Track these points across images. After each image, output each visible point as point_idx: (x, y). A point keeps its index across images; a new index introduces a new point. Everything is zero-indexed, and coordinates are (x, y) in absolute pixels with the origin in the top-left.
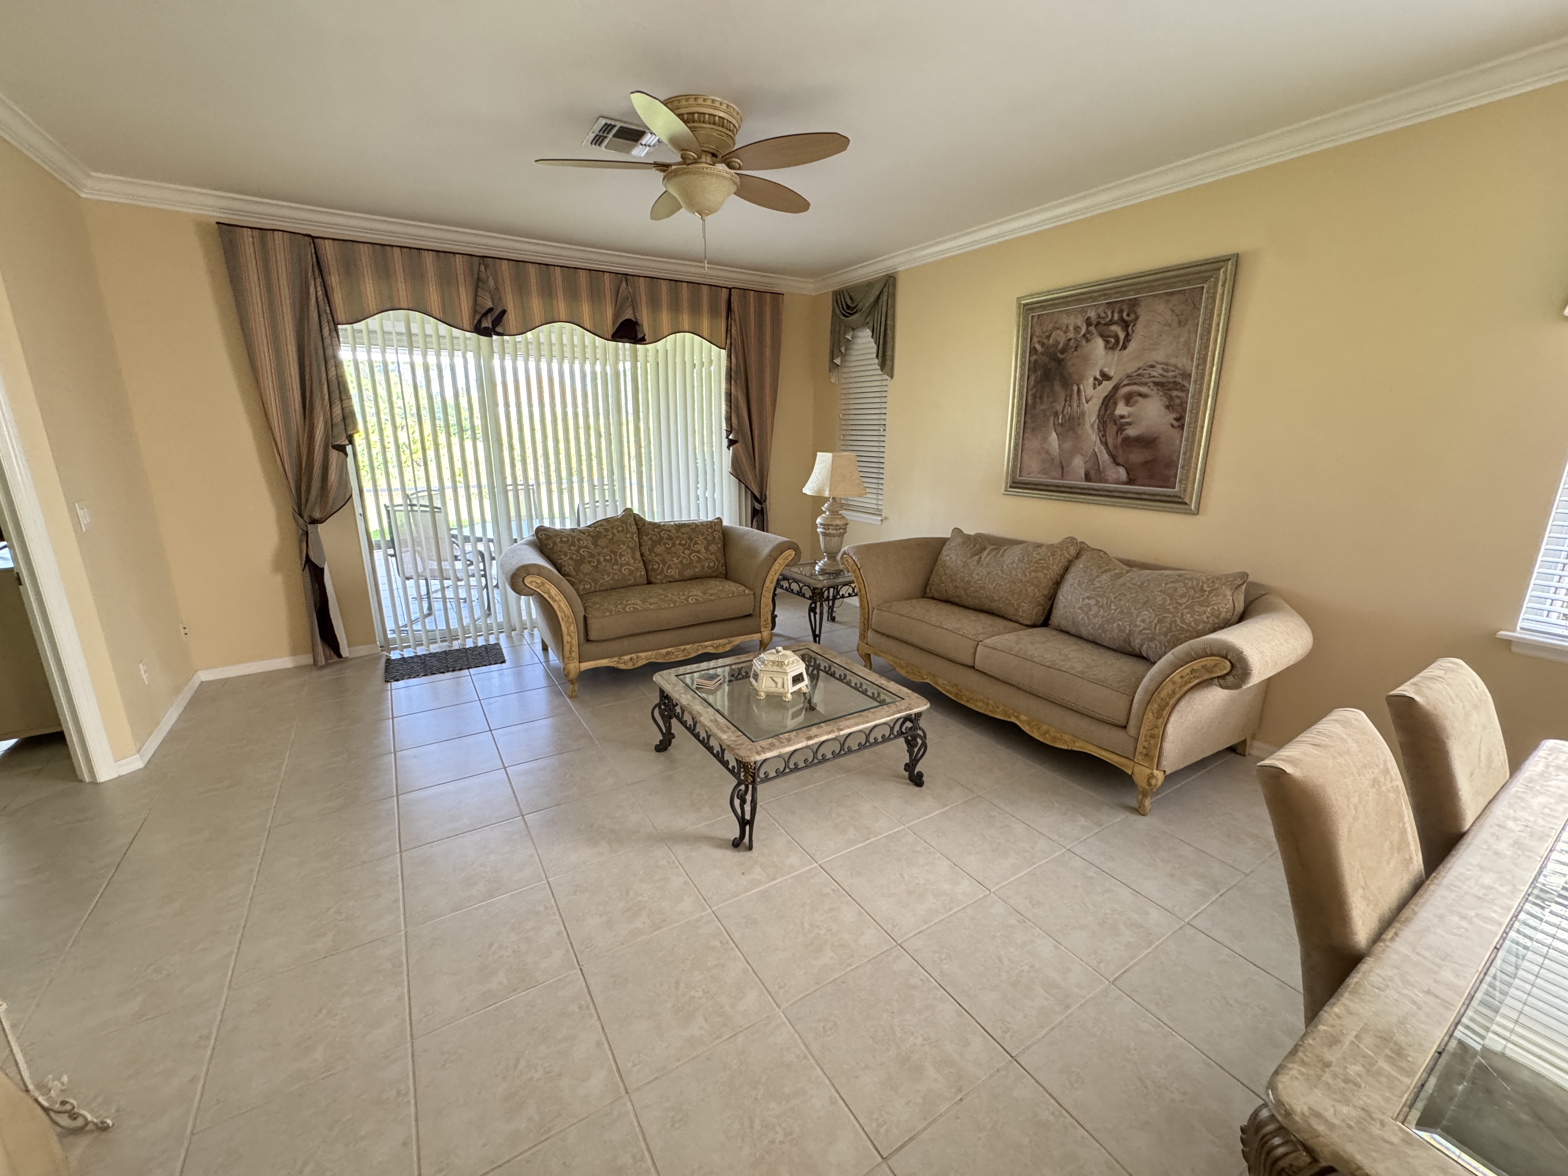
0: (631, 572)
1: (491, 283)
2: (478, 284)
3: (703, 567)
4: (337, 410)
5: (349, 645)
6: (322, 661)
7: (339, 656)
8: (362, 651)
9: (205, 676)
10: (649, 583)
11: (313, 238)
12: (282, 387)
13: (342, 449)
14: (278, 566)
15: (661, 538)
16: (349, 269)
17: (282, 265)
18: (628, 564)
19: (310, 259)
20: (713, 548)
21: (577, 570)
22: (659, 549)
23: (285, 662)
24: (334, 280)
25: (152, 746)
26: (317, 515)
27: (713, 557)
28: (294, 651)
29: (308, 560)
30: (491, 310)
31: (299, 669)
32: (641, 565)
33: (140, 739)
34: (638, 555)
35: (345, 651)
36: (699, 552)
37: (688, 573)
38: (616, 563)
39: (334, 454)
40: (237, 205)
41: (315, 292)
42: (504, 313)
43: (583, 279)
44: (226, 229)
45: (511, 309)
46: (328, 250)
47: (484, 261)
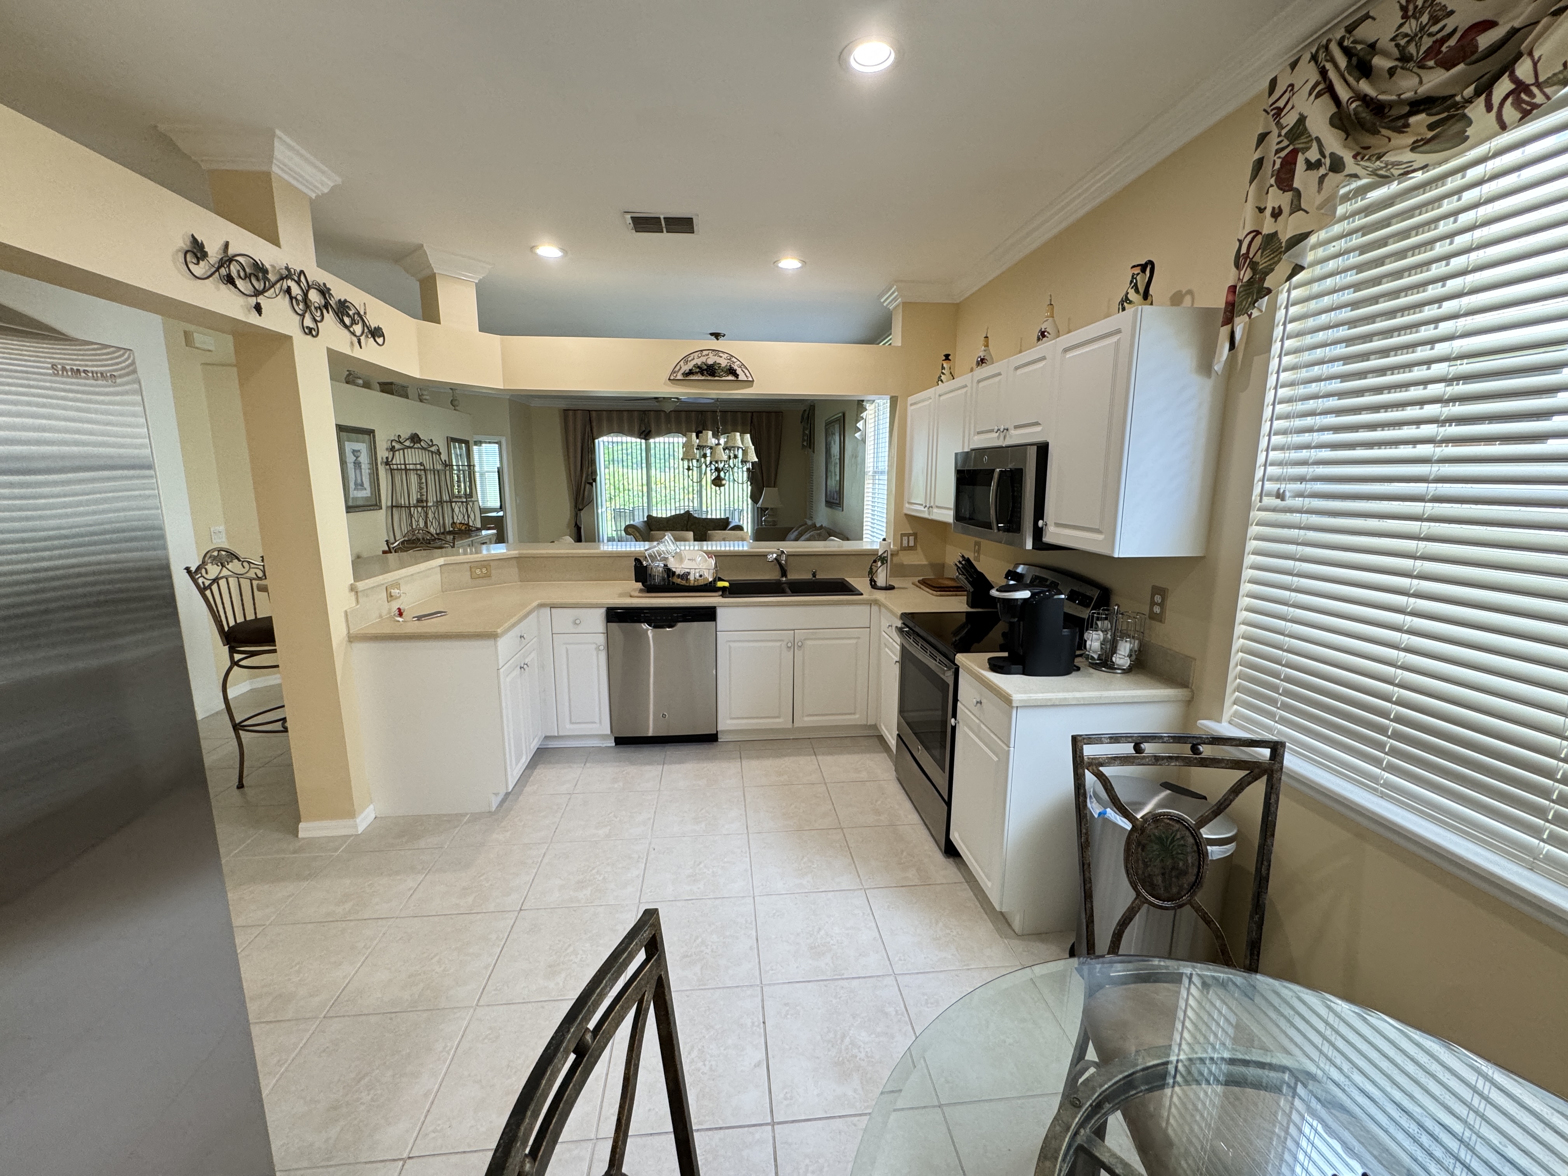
1: (646, 420)
2: (641, 421)
4: (590, 469)
11: (589, 410)
12: (575, 462)
13: (591, 484)
14: (569, 526)
16: (600, 420)
17: (579, 420)
19: (588, 417)
24: (594, 424)
26: (580, 507)
29: (576, 524)
30: (644, 431)
39: (588, 486)
40: (570, 403)
41: (588, 429)
42: (650, 431)
43: (683, 415)
44: (566, 411)
45: (653, 430)
46: (594, 414)
47: (644, 413)
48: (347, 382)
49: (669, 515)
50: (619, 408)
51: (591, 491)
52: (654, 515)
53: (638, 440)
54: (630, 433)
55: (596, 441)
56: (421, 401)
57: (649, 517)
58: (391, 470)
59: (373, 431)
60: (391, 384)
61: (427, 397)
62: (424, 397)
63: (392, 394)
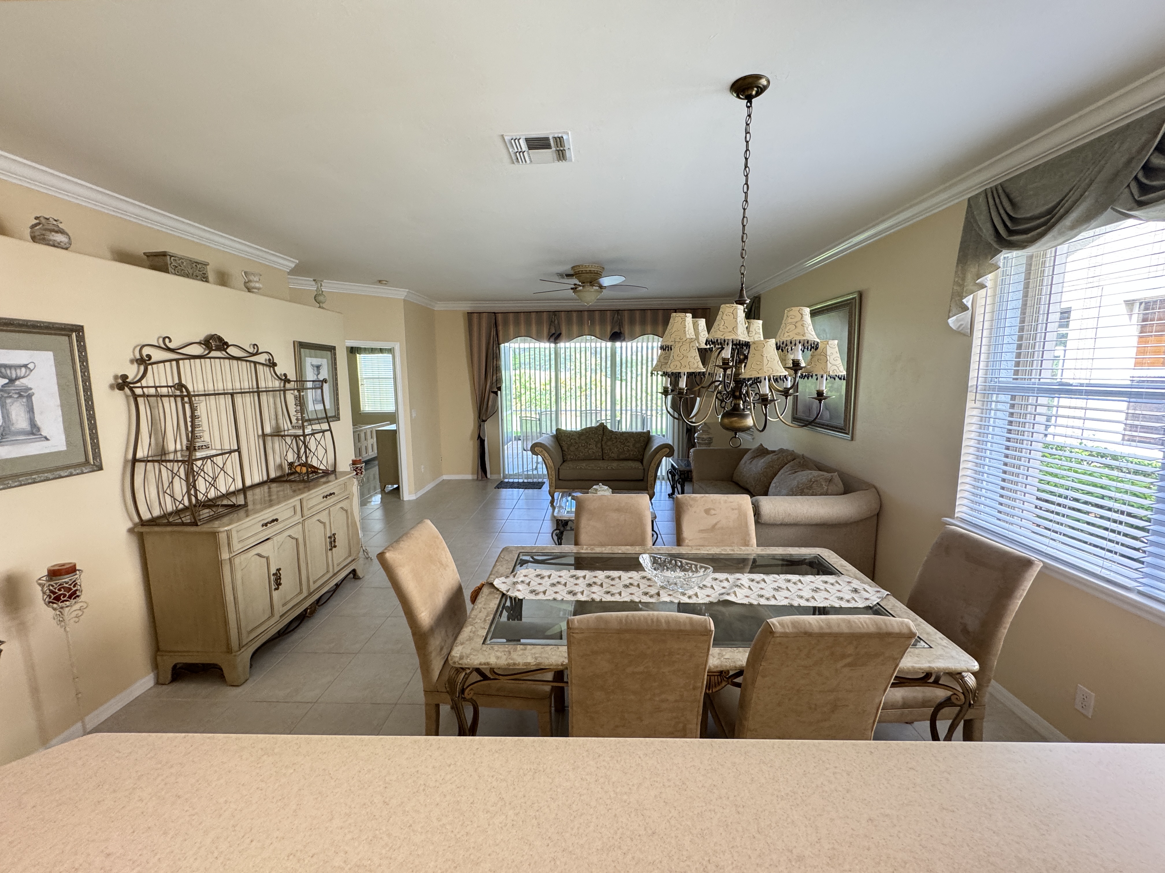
0: (594, 453)
1: (556, 322)
2: (551, 323)
3: (630, 454)
4: (495, 377)
5: (491, 474)
6: (480, 478)
7: (487, 477)
8: (495, 477)
9: (445, 477)
10: (603, 459)
11: (495, 313)
12: (479, 369)
13: (496, 393)
14: (472, 438)
15: (611, 438)
16: (506, 323)
17: (484, 324)
18: (592, 449)
19: (493, 321)
20: (638, 445)
21: (568, 449)
22: (609, 443)
23: (469, 477)
24: (500, 328)
25: (420, 494)
26: (484, 419)
27: (636, 450)
28: (473, 474)
29: (479, 437)
30: (554, 334)
31: (473, 480)
32: (600, 450)
33: (417, 490)
34: (599, 445)
35: (489, 476)
36: (629, 446)
37: (622, 457)
38: (587, 447)
39: (492, 395)
40: (475, 305)
41: (493, 333)
42: (560, 334)
43: (597, 315)
44: (470, 314)
45: (564, 332)
46: (500, 317)
47: (555, 313)
48: (34, 239)
49: (579, 429)
50: (526, 310)
51: (495, 401)
52: (564, 428)
53: (547, 345)
54: (538, 338)
55: (502, 346)
56: (249, 290)
57: (558, 430)
58: (135, 397)
59: (79, 330)
60: (164, 254)
61: (257, 285)
62: (252, 285)
63: (166, 271)
